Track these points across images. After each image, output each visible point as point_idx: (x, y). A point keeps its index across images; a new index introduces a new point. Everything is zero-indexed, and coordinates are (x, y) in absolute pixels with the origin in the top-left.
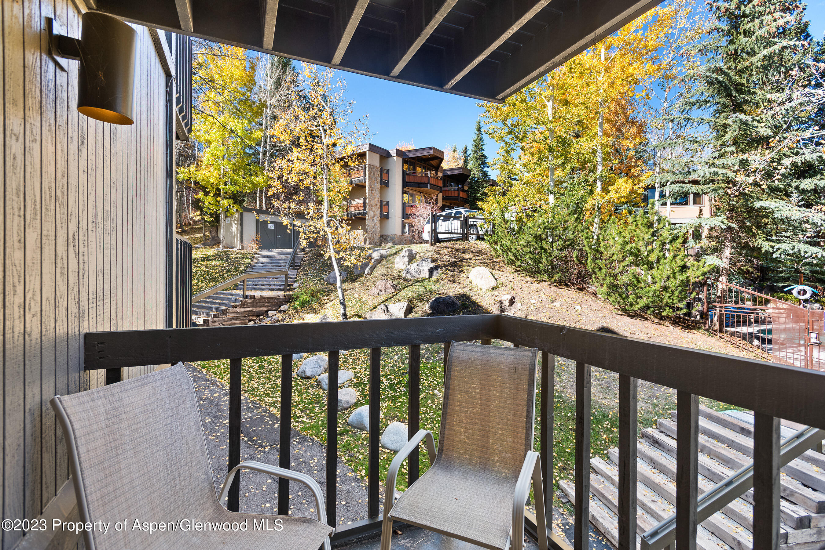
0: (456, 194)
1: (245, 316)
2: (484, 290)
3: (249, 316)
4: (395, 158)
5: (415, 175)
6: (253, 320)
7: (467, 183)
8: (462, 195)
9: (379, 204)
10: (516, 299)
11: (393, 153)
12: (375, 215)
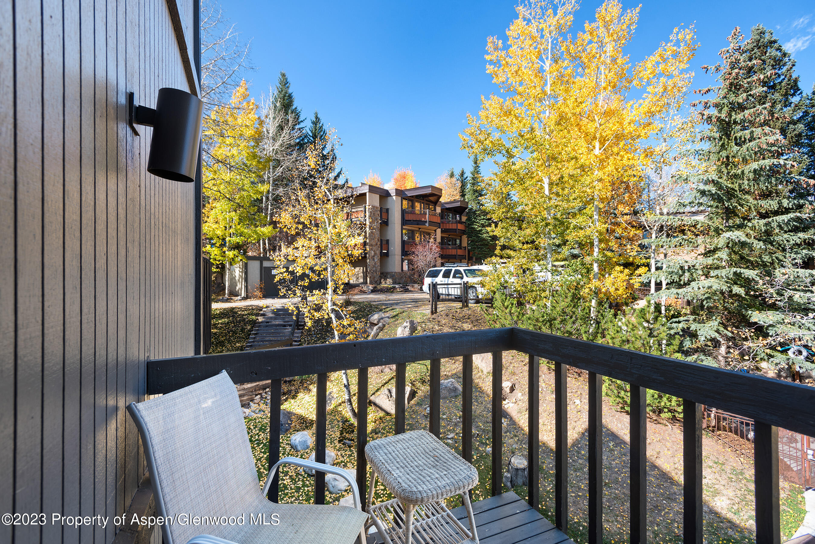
0: (454, 226)
1: (252, 392)
2: (485, 372)
3: (255, 390)
4: (394, 197)
5: (413, 213)
6: (260, 394)
7: (465, 213)
8: (460, 227)
9: (379, 243)
10: (516, 386)
11: (393, 193)
12: (375, 254)
